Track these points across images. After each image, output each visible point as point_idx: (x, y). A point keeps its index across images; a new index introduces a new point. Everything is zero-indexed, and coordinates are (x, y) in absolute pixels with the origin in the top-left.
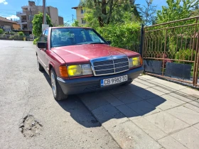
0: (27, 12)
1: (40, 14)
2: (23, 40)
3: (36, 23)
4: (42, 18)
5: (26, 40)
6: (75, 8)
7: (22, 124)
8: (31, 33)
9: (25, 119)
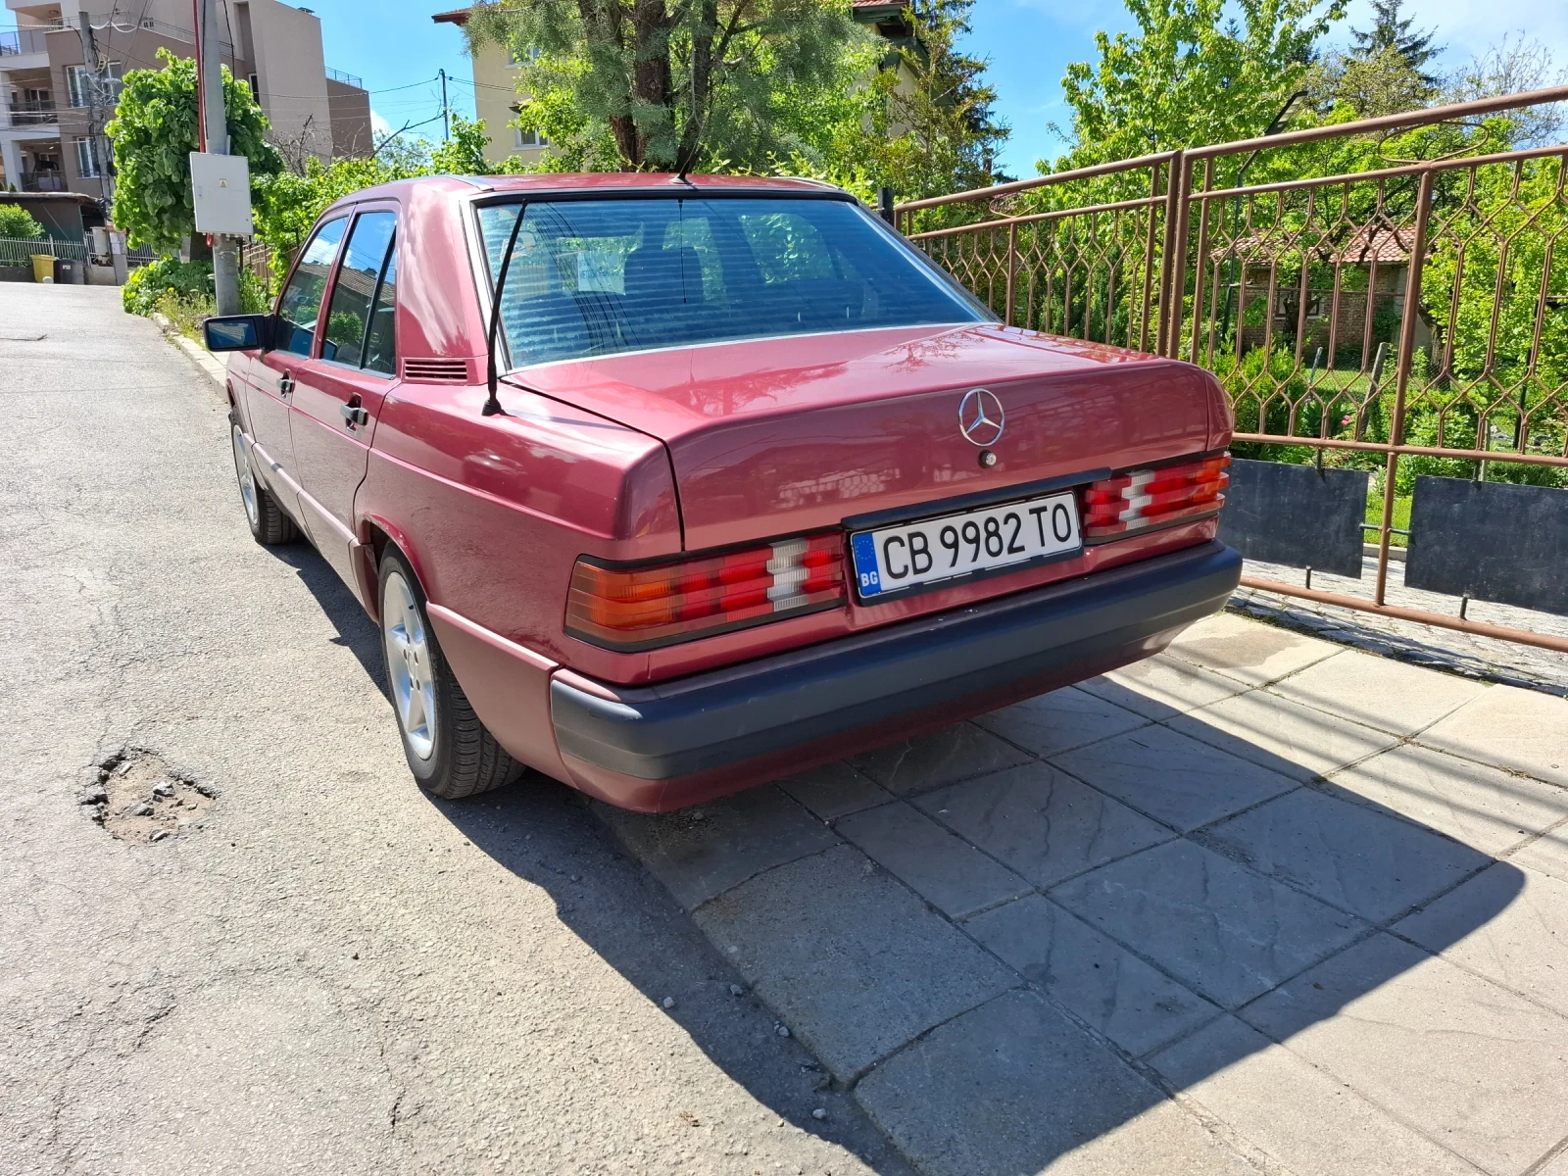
0: (52, 42)
1: (171, 70)
2: (29, 275)
3: (142, 139)
4: (187, 102)
5: (60, 277)
6: (459, 18)
7: (98, 790)
8: (94, 214)
9: (110, 766)
